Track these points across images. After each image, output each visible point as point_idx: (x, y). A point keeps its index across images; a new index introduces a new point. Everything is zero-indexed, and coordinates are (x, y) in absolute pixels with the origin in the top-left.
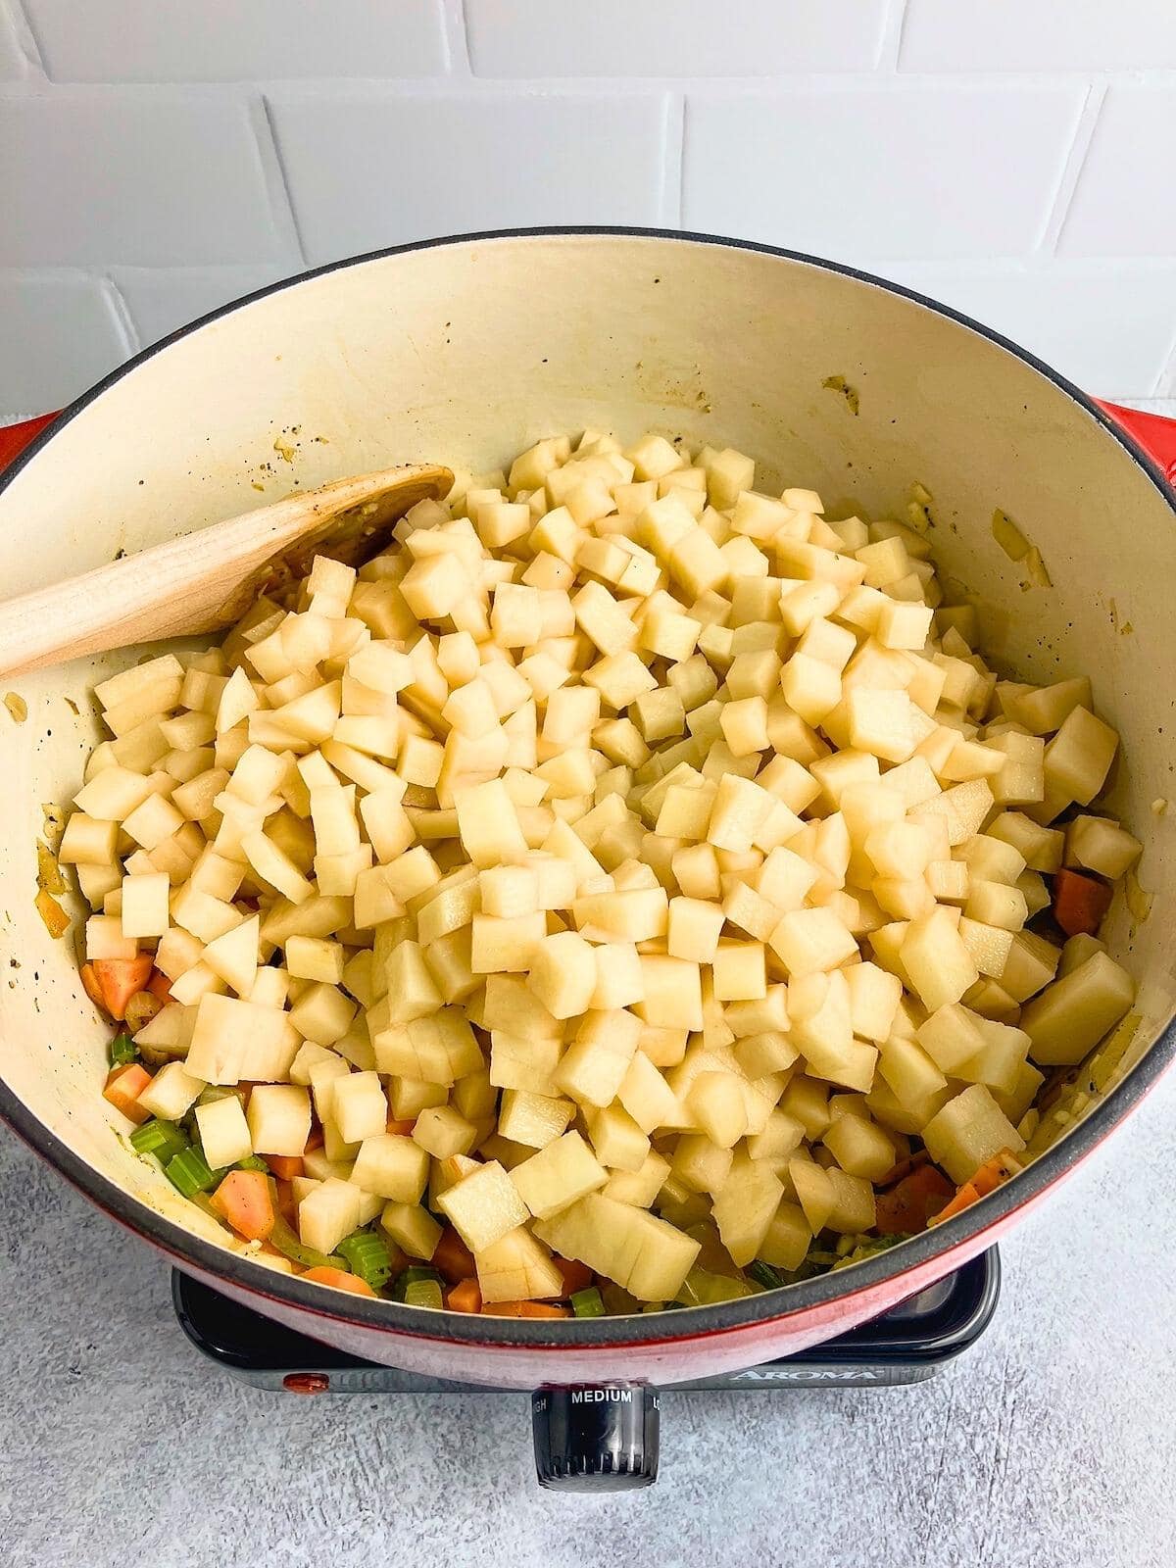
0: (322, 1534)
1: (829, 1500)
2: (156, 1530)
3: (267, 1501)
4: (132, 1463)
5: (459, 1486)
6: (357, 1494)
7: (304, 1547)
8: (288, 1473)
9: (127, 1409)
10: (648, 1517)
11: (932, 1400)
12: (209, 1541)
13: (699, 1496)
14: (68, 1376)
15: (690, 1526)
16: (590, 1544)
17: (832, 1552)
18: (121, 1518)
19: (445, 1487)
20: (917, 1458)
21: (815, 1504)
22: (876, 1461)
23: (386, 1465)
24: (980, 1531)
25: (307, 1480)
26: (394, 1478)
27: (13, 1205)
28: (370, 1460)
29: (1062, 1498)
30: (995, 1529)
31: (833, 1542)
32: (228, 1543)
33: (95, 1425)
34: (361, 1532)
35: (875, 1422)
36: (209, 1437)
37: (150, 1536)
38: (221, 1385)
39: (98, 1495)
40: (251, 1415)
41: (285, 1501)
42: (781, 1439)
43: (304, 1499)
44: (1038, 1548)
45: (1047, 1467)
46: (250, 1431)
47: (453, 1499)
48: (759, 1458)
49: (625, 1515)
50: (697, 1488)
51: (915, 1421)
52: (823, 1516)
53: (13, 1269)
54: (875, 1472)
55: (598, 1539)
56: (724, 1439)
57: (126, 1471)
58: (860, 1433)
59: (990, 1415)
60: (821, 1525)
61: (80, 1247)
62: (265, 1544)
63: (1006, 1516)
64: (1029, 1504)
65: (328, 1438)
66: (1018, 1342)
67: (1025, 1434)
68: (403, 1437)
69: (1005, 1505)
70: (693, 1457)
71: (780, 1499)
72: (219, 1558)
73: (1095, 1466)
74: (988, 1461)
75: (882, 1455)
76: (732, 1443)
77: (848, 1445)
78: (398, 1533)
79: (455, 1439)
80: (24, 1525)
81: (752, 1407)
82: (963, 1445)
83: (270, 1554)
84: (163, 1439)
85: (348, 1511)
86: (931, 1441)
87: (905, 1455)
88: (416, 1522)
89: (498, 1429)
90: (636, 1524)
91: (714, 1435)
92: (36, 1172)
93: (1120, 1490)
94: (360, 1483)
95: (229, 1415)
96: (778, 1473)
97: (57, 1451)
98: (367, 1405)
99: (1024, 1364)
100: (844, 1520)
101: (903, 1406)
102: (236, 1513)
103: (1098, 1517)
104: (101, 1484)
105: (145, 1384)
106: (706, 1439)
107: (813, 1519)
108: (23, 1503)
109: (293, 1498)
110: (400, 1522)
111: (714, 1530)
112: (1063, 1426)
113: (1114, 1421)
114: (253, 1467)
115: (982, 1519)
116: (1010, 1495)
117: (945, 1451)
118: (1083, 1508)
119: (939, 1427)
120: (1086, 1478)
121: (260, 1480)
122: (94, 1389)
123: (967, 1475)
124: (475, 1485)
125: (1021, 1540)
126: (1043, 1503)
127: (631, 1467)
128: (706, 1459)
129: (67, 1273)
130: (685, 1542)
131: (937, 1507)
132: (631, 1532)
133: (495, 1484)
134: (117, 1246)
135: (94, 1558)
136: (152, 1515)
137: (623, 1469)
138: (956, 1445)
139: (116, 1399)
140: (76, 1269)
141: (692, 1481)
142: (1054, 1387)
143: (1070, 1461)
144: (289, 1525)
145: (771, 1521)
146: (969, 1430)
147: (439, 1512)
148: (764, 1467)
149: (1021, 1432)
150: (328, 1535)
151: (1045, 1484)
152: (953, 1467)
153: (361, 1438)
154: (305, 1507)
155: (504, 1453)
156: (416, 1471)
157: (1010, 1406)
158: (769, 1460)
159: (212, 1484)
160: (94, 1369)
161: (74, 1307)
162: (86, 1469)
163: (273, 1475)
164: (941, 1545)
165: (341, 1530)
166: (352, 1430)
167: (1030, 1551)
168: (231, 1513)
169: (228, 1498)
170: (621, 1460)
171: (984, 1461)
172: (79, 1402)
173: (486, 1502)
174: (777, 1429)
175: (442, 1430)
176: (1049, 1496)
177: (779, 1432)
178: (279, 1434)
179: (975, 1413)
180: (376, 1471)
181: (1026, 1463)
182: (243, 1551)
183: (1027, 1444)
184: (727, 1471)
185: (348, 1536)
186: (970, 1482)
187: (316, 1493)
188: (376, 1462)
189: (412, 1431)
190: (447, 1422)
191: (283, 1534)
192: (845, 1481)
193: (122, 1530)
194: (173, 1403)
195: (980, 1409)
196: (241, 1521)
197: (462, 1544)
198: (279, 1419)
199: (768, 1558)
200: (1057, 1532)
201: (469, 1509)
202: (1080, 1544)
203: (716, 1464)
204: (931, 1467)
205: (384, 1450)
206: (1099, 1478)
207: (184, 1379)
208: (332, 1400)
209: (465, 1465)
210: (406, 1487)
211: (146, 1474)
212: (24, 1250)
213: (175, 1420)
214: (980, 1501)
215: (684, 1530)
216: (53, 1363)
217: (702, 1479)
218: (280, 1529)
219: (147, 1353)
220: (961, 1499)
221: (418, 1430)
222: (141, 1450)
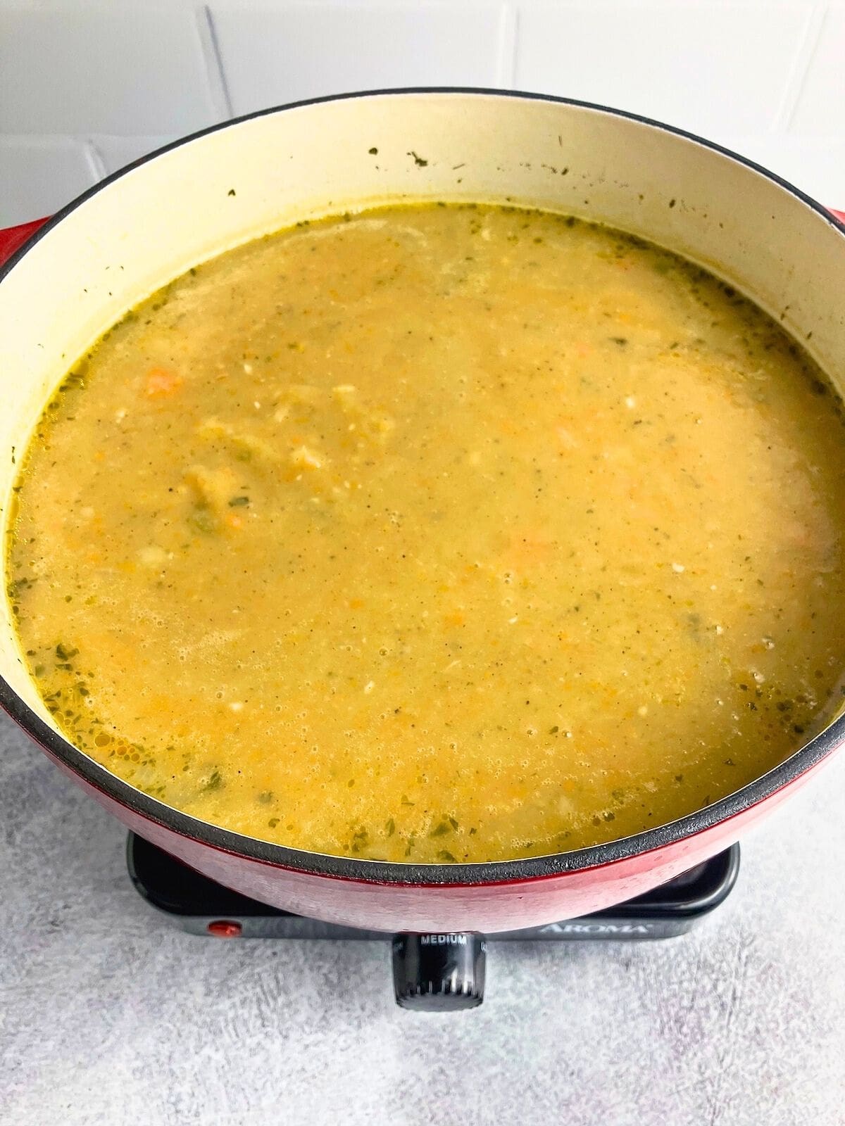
0: (235, 1043)
1: (610, 1025)
2: (112, 1039)
3: (195, 1018)
4: (95, 990)
5: (336, 1010)
6: (261, 1015)
7: (221, 1053)
8: (210, 1000)
9: (93, 952)
10: (476, 1035)
11: (686, 955)
12: (151, 1048)
13: (514, 1020)
14: (49, 927)
15: (507, 1042)
16: (432, 1053)
17: (612, 1063)
18: (86, 1031)
19: (326, 1011)
20: (675, 996)
21: (600, 1027)
22: (644, 997)
23: (283, 994)
24: (721, 1050)
25: (224, 1005)
26: (288, 1005)
27: (11, 805)
28: (271, 991)
29: (782, 1027)
30: (732, 1050)
31: (611, 1054)
32: (165, 1049)
33: (70, 964)
34: (263, 1043)
35: (644, 969)
36: (152, 973)
37: (108, 1044)
38: (161, 936)
39: (70, 1014)
40: (183, 957)
41: (208, 1020)
42: (575, 981)
43: (221, 1018)
44: (765, 1062)
45: (771, 1004)
46: (183, 969)
47: (332, 1020)
48: (558, 995)
49: (459, 1033)
50: (513, 1015)
51: (673, 969)
52: (605, 1037)
53: (10, 851)
54: (643, 1006)
55: (439, 1049)
56: (533, 980)
57: (91, 996)
58: (634, 978)
59: (729, 965)
60: (604, 1042)
61: (59, 836)
62: (192, 1050)
63: (741, 1039)
64: (757, 1031)
65: (240, 975)
66: (750, 914)
67: (755, 979)
68: (295, 976)
69: (740, 1031)
70: (509, 993)
71: (573, 1024)
72: (158, 1061)
73: (807, 1005)
74: (728, 999)
75: (649, 993)
76: (539, 983)
77: (624, 986)
78: (291, 1043)
79: (334, 978)
80: (13, 1035)
81: (553, 958)
82: (709, 987)
83: (196, 1058)
84: (119, 973)
85: (254, 1027)
86: (685, 984)
87: (665, 994)
88: (304, 1036)
89: (365, 971)
90: (467, 1039)
91: (526, 977)
92: (26, 782)
93: (825, 1022)
94: (264, 1007)
95: (167, 958)
96: (571, 1005)
97: (41, 982)
98: (269, 952)
99: (755, 930)
100: (621, 1040)
101: (665, 958)
102: (171, 1027)
103: (808, 1042)
104: (72, 1006)
105: (106, 934)
106: (519, 980)
107: (597, 1038)
108: (14, 1019)
109: (214, 1017)
110: (293, 1035)
111: (524, 1045)
112: (783, 975)
113: (821, 971)
114: (185, 995)
115: (723, 1040)
116: (744, 1024)
117: (695, 992)
118: (798, 1035)
119: (692, 975)
120: (799, 1014)
121: (190, 1004)
122: (70, 936)
123: (712, 1008)
124: (348, 1010)
125: (751, 1057)
126: (768, 1030)
127: (465, 990)
128: (519, 995)
129: (50, 854)
130: (502, 1053)
131: (689, 1031)
132: (463, 1045)
133: (363, 1009)
134: (87, 835)
135: (65, 1059)
136: (109, 1028)
137: (459, 991)
138: (704, 987)
139: (84, 945)
140: (56, 851)
141: (509, 1009)
142: (777, 946)
143: (787, 1000)
144: (210, 1037)
145: (567, 1039)
146: (714, 976)
147: (322, 1029)
148: (562, 1000)
149: (751, 979)
150: (240, 1045)
151: (770, 1016)
152: (701, 1003)
153: (264, 975)
154: (223, 1024)
155: (370, 988)
156: (305, 1000)
157: (744, 959)
158: (565, 996)
159: (154, 1006)
160: (68, 923)
161: (54, 879)
162: (61, 995)
163: (200, 1000)
164: (692, 1059)
165: (248, 1041)
166: (258, 970)
167: (759, 1064)
168: (167, 1028)
169: (166, 1017)
170: (457, 985)
171: (724, 999)
172: (56, 946)
173: (355, 1023)
174: (572, 972)
175: (325, 971)
176: (772, 1025)
177: (574, 975)
178: (203, 971)
179: (718, 965)
180: (275, 999)
181: (756, 1001)
182: (176, 1056)
183: (757, 987)
184: (535, 1003)
185: (253, 1046)
186: (714, 1013)
187: (231, 1014)
188: (275, 992)
189: (301, 971)
190: (327, 966)
191: (206, 1043)
192: (621, 1012)
193: (86, 1039)
194: (126, 948)
195: (722, 962)
196: (175, 1032)
197: (338, 1052)
198: (204, 961)
199: (564, 1066)
200: (778, 1051)
201: (344, 1026)
202: (795, 1061)
203: (527, 997)
204: (686, 1003)
205: (281, 983)
206: (809, 1013)
207: (135, 931)
208: (243, 948)
209: (341, 996)
210: (297, 1011)
211: (105, 999)
212: (18, 837)
213: (128, 960)
214: (721, 1028)
215: (502, 1044)
216: (38, 919)
217: (516, 1008)
218: (204, 1039)
219: (108, 912)
220: (707, 1026)
221: (307, 971)
222: (102, 982)
